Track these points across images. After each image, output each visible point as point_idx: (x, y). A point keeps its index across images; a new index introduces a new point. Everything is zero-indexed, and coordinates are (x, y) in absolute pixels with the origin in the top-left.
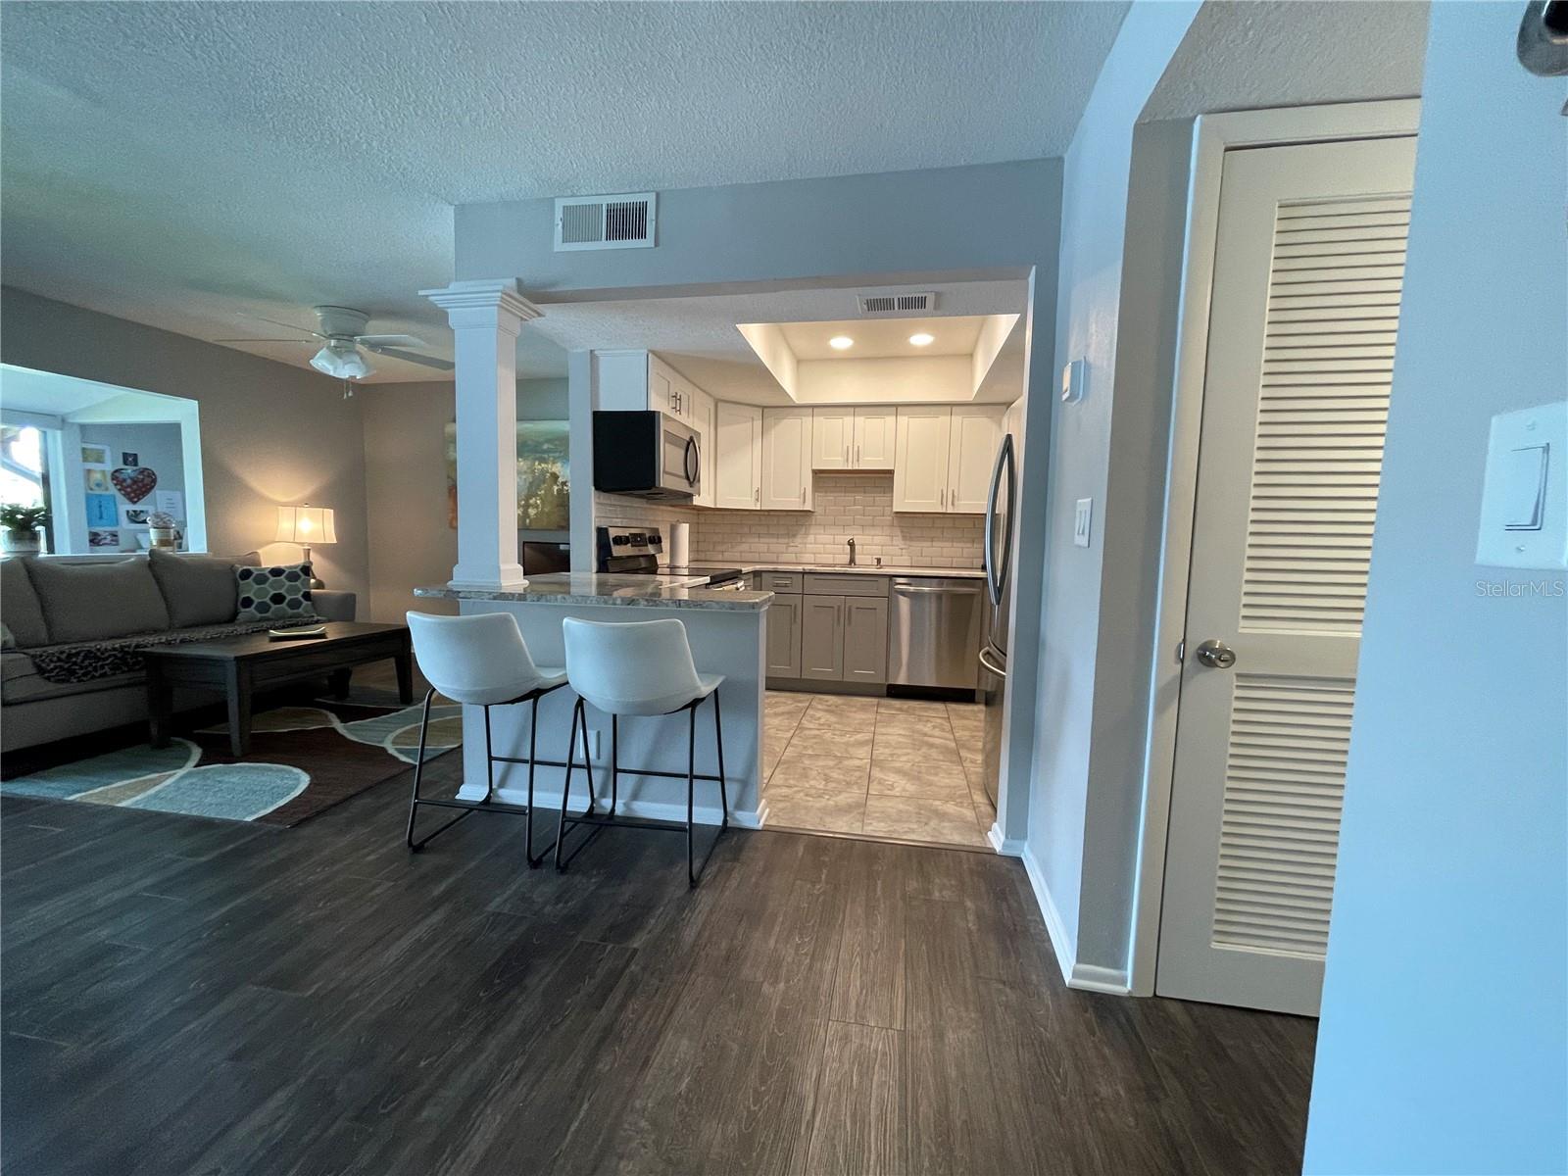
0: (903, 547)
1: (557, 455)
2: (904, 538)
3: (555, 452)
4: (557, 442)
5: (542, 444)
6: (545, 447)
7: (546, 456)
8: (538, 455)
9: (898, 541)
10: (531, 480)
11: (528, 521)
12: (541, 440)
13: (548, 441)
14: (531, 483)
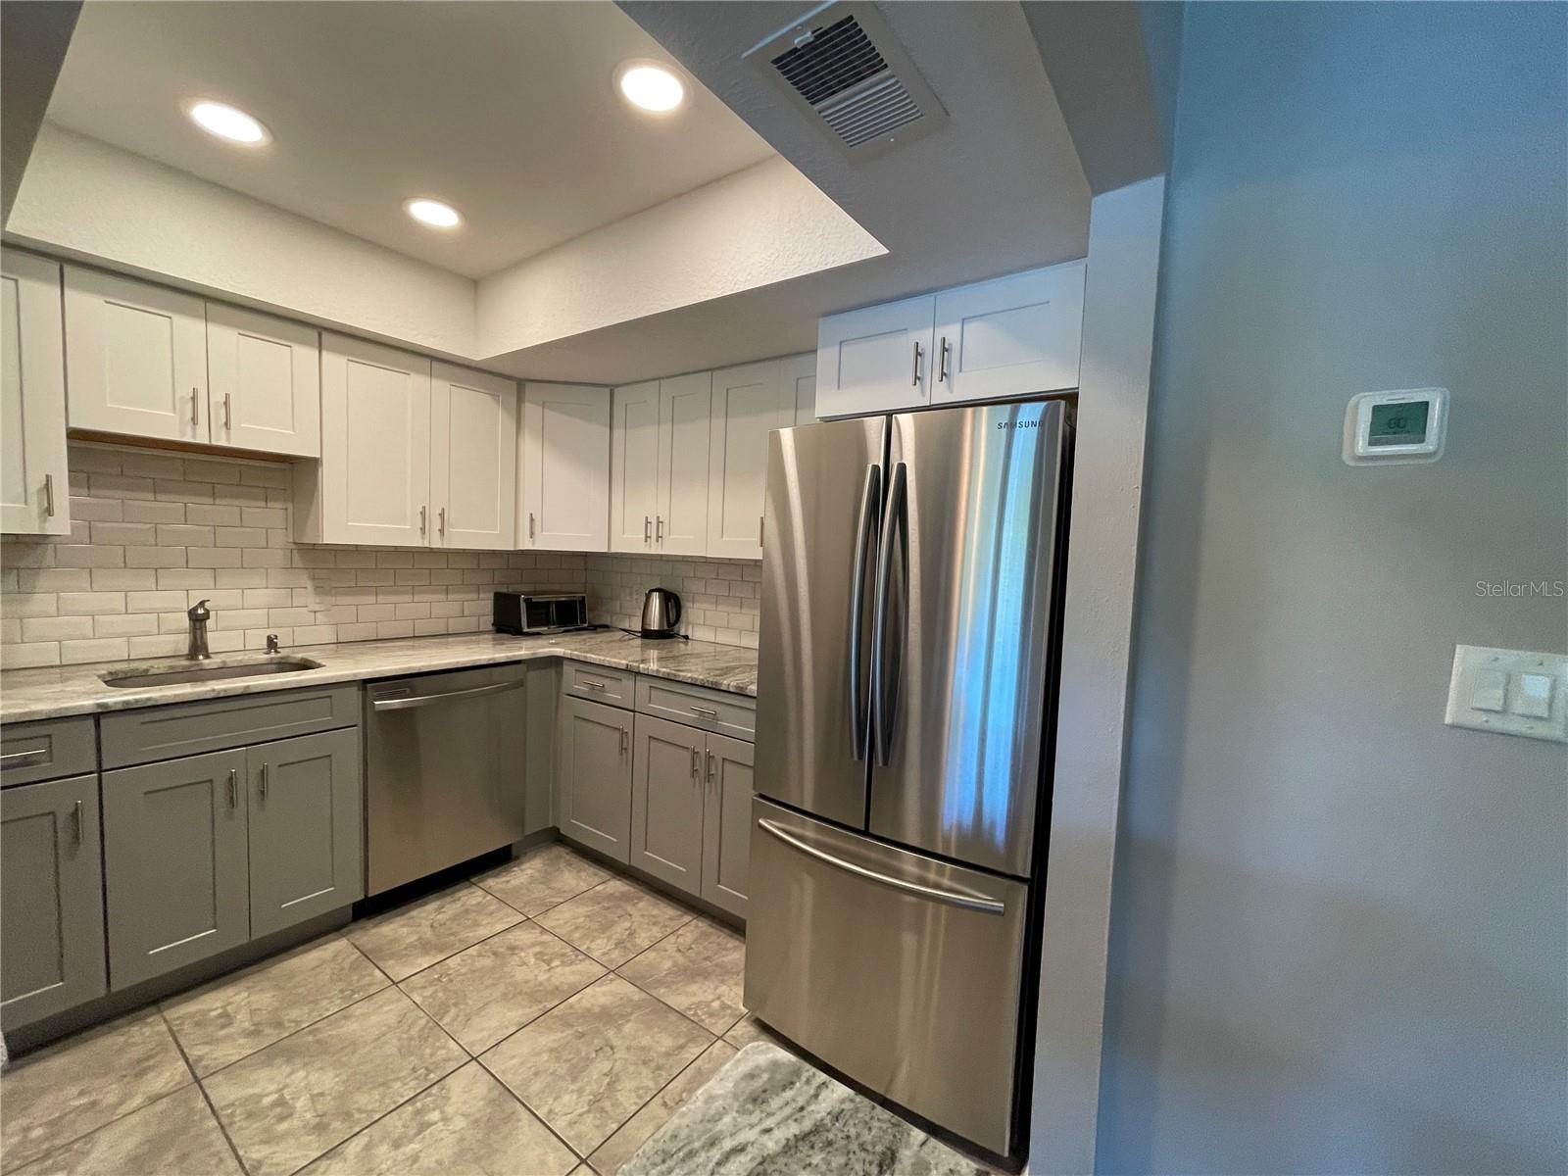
0: (317, 608)
2: (320, 590)
9: (308, 598)
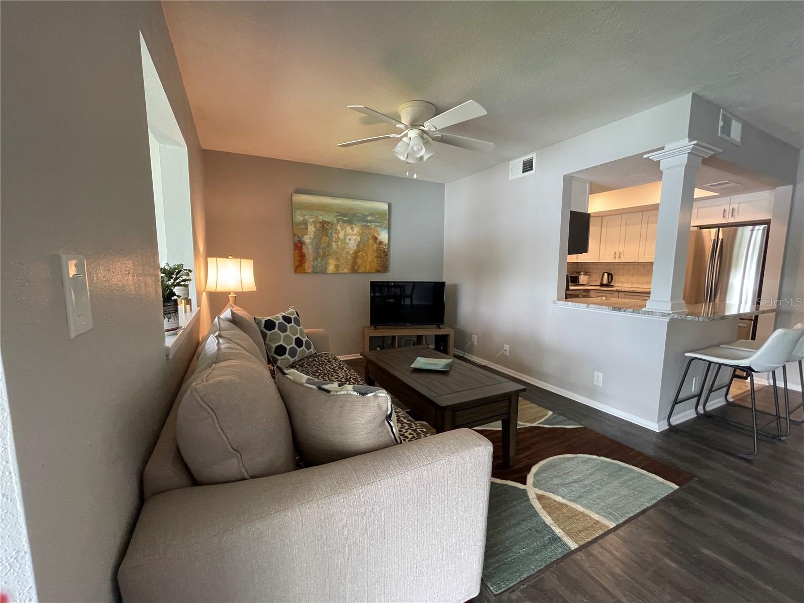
1: (377, 224)
3: (375, 222)
4: (377, 216)
5: (367, 216)
6: (369, 218)
7: (370, 225)
8: (364, 224)
10: (359, 239)
11: (357, 267)
12: (367, 213)
13: (371, 214)
14: (359, 242)
